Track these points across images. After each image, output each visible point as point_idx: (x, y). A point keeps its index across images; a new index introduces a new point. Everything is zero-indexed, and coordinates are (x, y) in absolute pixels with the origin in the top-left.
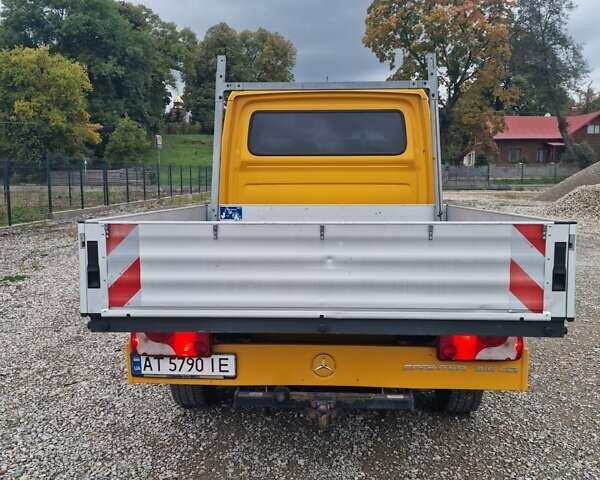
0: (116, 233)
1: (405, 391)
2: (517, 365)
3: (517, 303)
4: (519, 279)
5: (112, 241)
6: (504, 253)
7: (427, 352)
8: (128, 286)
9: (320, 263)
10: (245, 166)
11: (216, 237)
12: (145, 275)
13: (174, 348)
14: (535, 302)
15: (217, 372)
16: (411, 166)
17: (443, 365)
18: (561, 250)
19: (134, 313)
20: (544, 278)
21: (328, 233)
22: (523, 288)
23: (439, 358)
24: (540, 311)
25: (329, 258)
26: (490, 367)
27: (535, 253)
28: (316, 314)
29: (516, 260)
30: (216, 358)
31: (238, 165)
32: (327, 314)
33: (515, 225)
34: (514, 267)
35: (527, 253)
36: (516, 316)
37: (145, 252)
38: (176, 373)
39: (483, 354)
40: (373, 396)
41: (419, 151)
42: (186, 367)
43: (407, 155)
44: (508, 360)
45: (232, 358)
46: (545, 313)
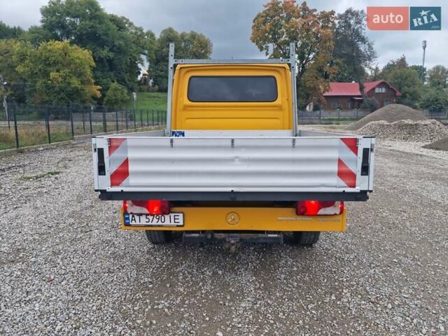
0: (114, 144)
1: (279, 232)
2: (339, 218)
3: (341, 182)
4: (343, 169)
5: (111, 149)
6: (335, 155)
7: (291, 211)
8: (121, 174)
9: (232, 160)
10: (186, 108)
11: (172, 146)
12: (131, 168)
13: (148, 210)
14: (351, 182)
15: (173, 223)
16: (280, 108)
17: (300, 218)
18: (366, 152)
19: (126, 189)
20: (356, 168)
21: (236, 143)
22: (345, 174)
23: (297, 214)
24: (354, 187)
25: (237, 157)
26: (325, 219)
27: (352, 154)
28: (229, 189)
29: (341, 159)
30: (172, 215)
31: (182, 107)
32: (236, 190)
33: (342, 139)
34: (340, 162)
35: (347, 154)
36: (341, 190)
37: (131, 155)
38: (149, 223)
39: (321, 212)
40: (260, 235)
41: (285, 100)
42: (155, 220)
43: (278, 102)
44: (336, 214)
45: (181, 215)
46: (357, 188)
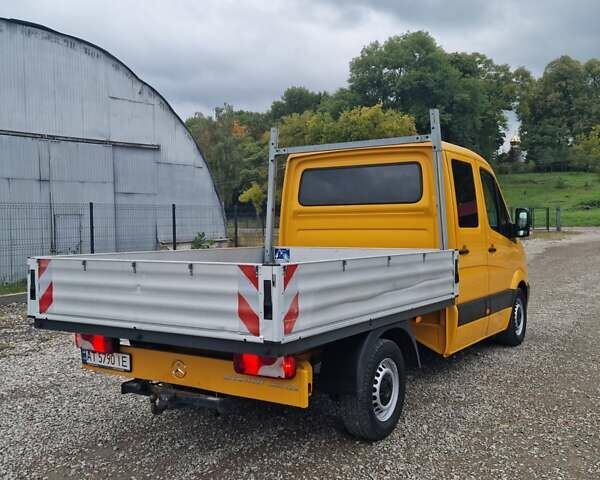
0: (43, 265)
3: (244, 328)
4: (244, 308)
5: (41, 270)
6: (233, 287)
8: (47, 301)
9: (132, 289)
11: (84, 269)
12: (55, 293)
13: (93, 344)
14: (255, 327)
15: (121, 366)
16: (426, 212)
18: (268, 285)
19: (50, 317)
20: (258, 308)
21: (138, 268)
22: (247, 316)
23: (236, 370)
24: (258, 335)
25: (139, 285)
27: (252, 288)
28: (131, 326)
29: (242, 294)
30: (121, 355)
31: (291, 214)
32: (138, 326)
33: (239, 266)
34: (241, 299)
35: (247, 288)
36: (241, 338)
37: (56, 278)
38: (102, 364)
39: (264, 370)
42: (107, 360)
43: (423, 203)
45: (128, 356)
46: (261, 337)
